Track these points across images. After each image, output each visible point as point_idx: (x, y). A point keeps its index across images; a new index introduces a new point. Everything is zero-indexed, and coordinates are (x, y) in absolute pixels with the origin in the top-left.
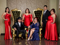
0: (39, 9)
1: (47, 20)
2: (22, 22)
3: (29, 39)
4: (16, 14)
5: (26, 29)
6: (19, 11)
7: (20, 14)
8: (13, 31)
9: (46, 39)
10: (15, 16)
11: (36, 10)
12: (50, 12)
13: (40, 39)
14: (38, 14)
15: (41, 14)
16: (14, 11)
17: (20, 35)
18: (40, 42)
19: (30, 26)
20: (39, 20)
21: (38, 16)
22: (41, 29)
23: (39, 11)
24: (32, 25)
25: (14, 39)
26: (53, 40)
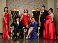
0: (37, 10)
1: (45, 20)
2: (21, 21)
3: (27, 38)
4: (14, 14)
5: (24, 28)
6: (17, 11)
7: (18, 14)
8: (11, 29)
9: (44, 38)
10: (14, 16)
11: (34, 11)
12: (48, 12)
13: (39, 38)
14: (36, 14)
15: (40, 14)
16: (13, 11)
17: (18, 34)
18: (38, 41)
19: (28, 25)
20: (37, 20)
21: (36, 16)
22: (40, 28)
23: (37, 11)
24: (30, 24)
25: (12, 37)
26: (51, 39)
